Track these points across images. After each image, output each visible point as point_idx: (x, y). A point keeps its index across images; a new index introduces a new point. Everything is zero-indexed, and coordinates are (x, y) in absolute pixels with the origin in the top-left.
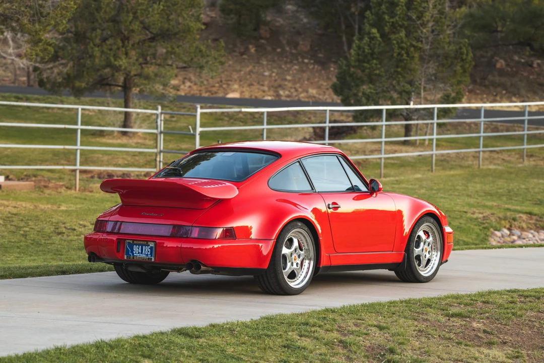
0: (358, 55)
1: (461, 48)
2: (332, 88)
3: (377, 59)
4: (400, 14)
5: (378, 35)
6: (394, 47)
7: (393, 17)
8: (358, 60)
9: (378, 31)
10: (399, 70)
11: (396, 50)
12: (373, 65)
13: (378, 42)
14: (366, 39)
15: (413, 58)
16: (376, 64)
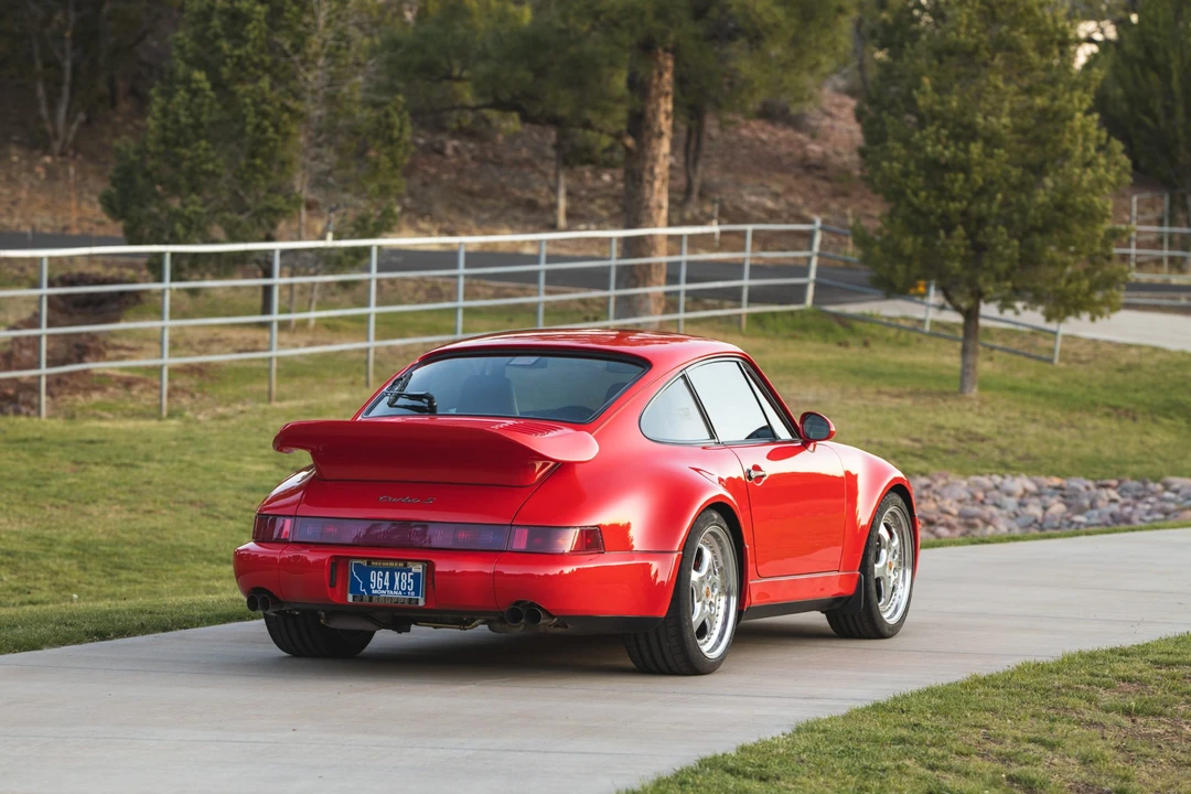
0: (165, 128)
1: (387, 115)
2: (102, 203)
3: (206, 137)
4: (255, 39)
5: (207, 85)
6: (245, 111)
7: (237, 46)
8: (165, 141)
9: (208, 79)
10: (258, 162)
11: (252, 119)
12: (200, 152)
13: (207, 101)
14: (181, 95)
15: (287, 135)
16: (206, 150)
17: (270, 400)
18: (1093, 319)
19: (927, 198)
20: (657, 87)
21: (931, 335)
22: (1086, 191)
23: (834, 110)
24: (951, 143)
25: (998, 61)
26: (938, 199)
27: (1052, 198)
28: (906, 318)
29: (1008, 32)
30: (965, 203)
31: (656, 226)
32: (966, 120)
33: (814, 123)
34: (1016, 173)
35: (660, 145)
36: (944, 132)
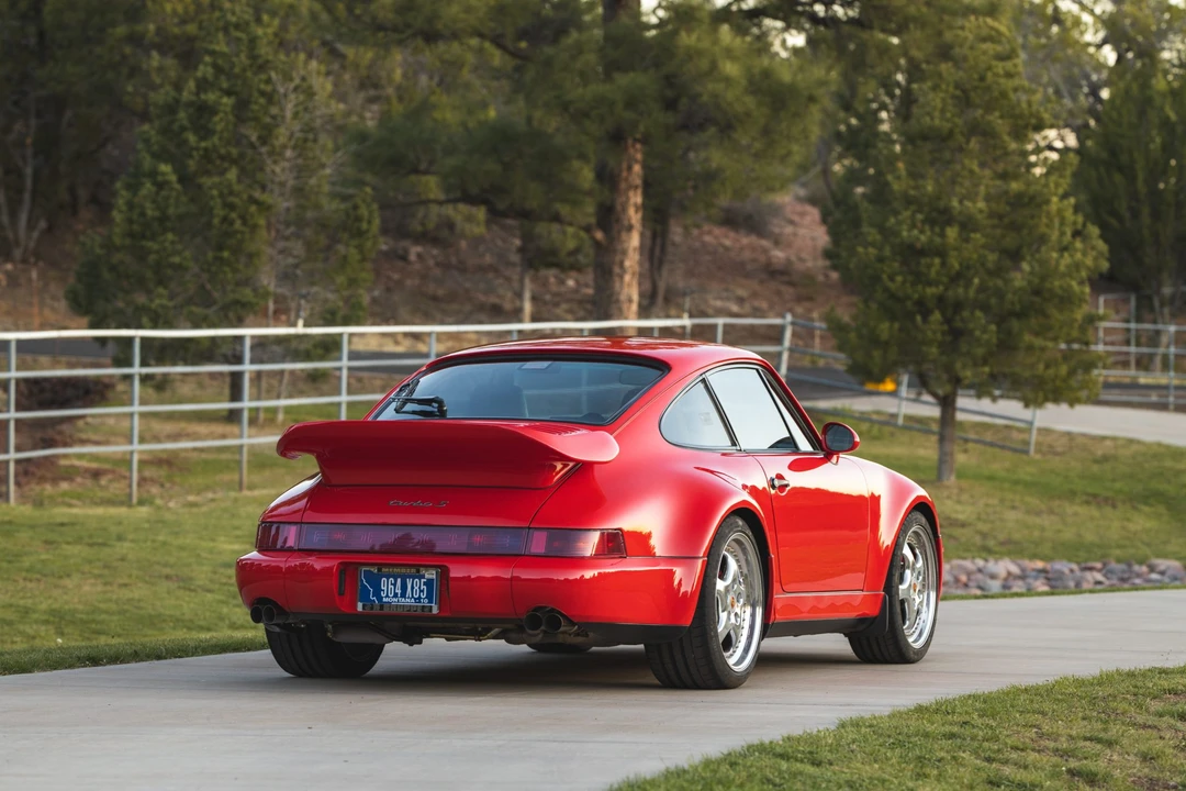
0: (130, 221)
1: (356, 207)
2: (67, 298)
3: (173, 230)
4: (222, 132)
5: (173, 178)
6: (212, 203)
7: (202, 139)
8: (131, 235)
9: (175, 171)
10: (226, 254)
11: (219, 212)
12: (167, 244)
13: (174, 194)
14: (148, 187)
15: (254, 227)
16: (173, 242)
17: (241, 487)
18: (1071, 407)
19: (904, 282)
20: (626, 180)
21: (905, 428)
22: (1063, 275)
23: (796, 218)
24: (927, 228)
25: (974, 144)
26: (913, 284)
27: (1030, 282)
28: (878, 413)
29: (982, 116)
30: (941, 288)
31: (626, 318)
32: (942, 204)
33: (777, 230)
34: (992, 257)
35: (630, 238)
36: (920, 217)
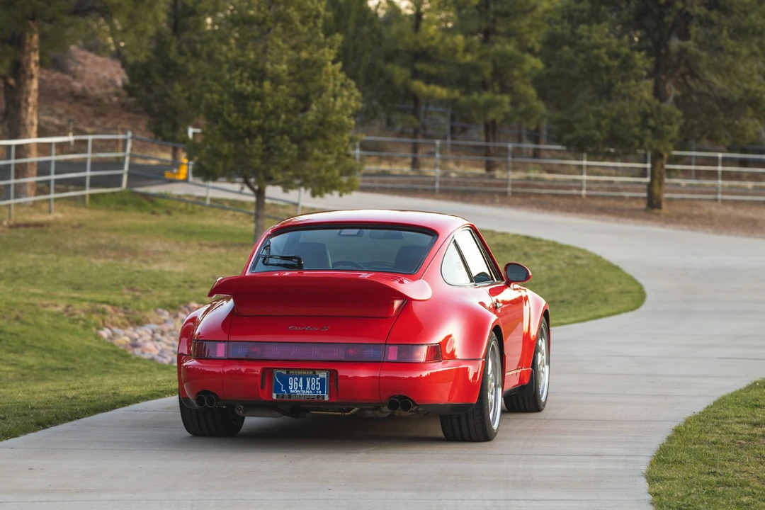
18: (341, 195)
20: (29, 45)
21: (211, 206)
22: (338, 113)
23: (82, 60)
24: (250, 82)
25: (279, 28)
27: (317, 117)
28: (189, 196)
29: (284, 10)
30: (261, 121)
31: (30, 137)
32: (259, 67)
34: (292, 101)
35: (32, 83)
36: (246, 75)
